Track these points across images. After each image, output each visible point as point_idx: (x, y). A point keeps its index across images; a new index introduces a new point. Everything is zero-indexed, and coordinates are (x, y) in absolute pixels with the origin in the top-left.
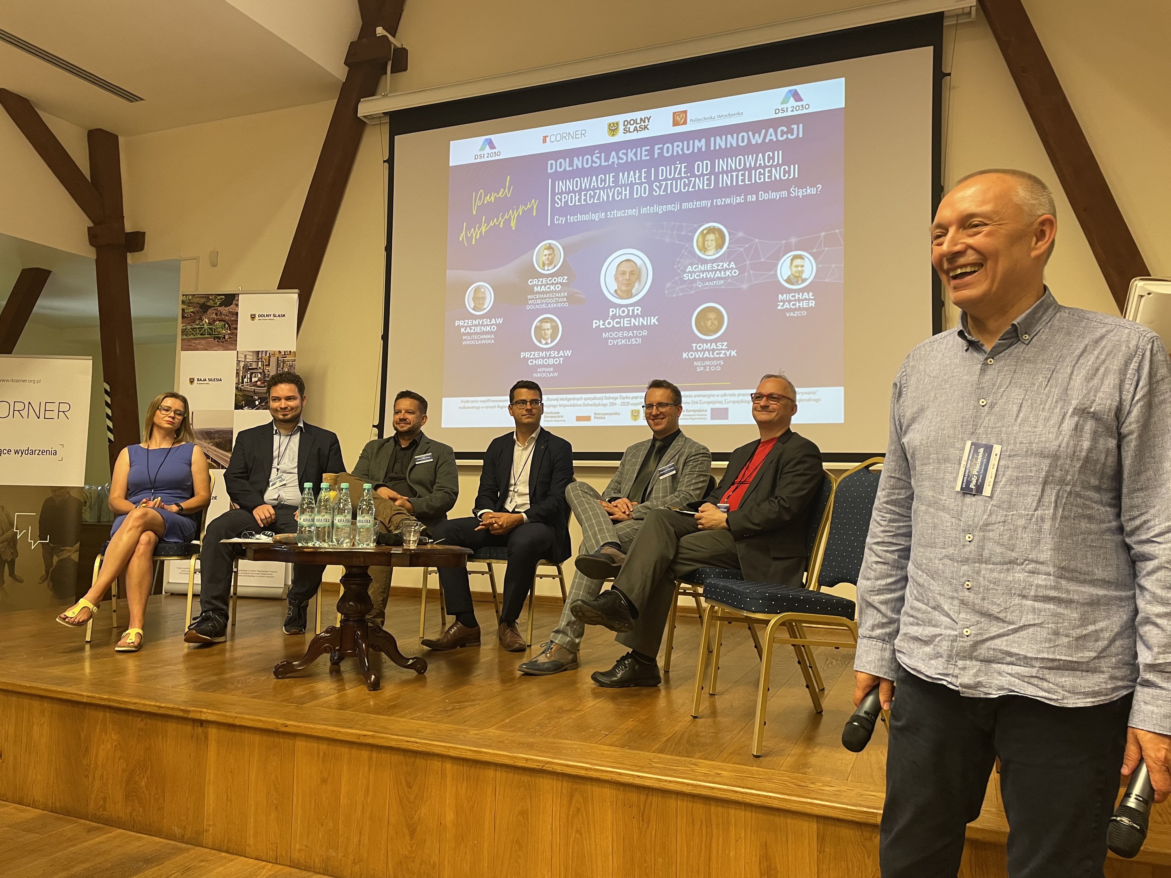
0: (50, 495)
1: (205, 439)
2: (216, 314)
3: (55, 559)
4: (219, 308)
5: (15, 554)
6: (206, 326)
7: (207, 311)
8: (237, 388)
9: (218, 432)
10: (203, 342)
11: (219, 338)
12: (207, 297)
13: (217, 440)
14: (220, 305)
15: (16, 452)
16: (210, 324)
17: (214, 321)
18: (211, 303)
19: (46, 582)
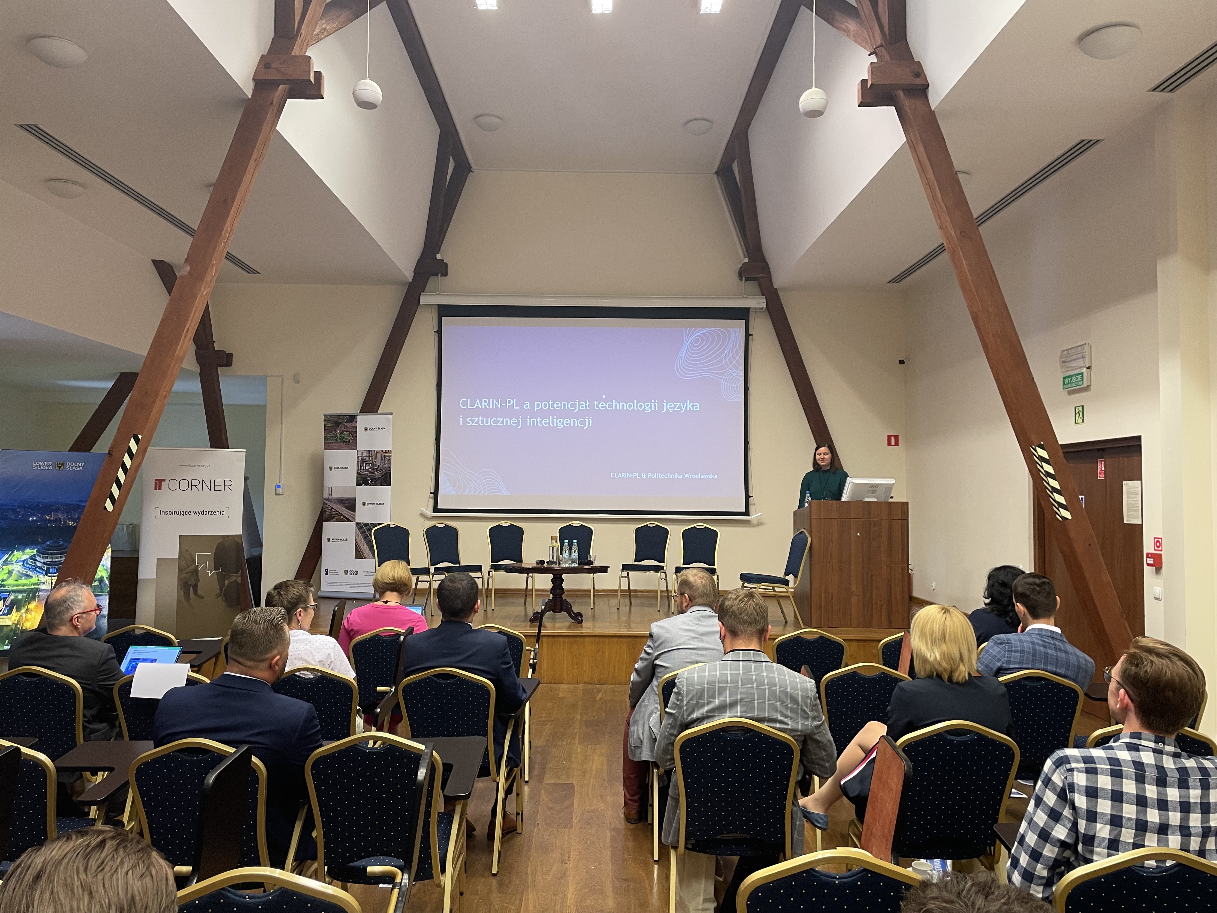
0: (221, 540)
1: (340, 504)
2: (344, 428)
3: (227, 582)
4: (346, 424)
5: (198, 580)
6: (338, 435)
7: (338, 426)
8: (357, 473)
9: (347, 499)
10: (337, 445)
11: (346, 442)
12: (338, 417)
13: (347, 505)
14: (347, 422)
15: (195, 513)
16: (340, 433)
17: (343, 432)
18: (340, 421)
19: (221, 597)
